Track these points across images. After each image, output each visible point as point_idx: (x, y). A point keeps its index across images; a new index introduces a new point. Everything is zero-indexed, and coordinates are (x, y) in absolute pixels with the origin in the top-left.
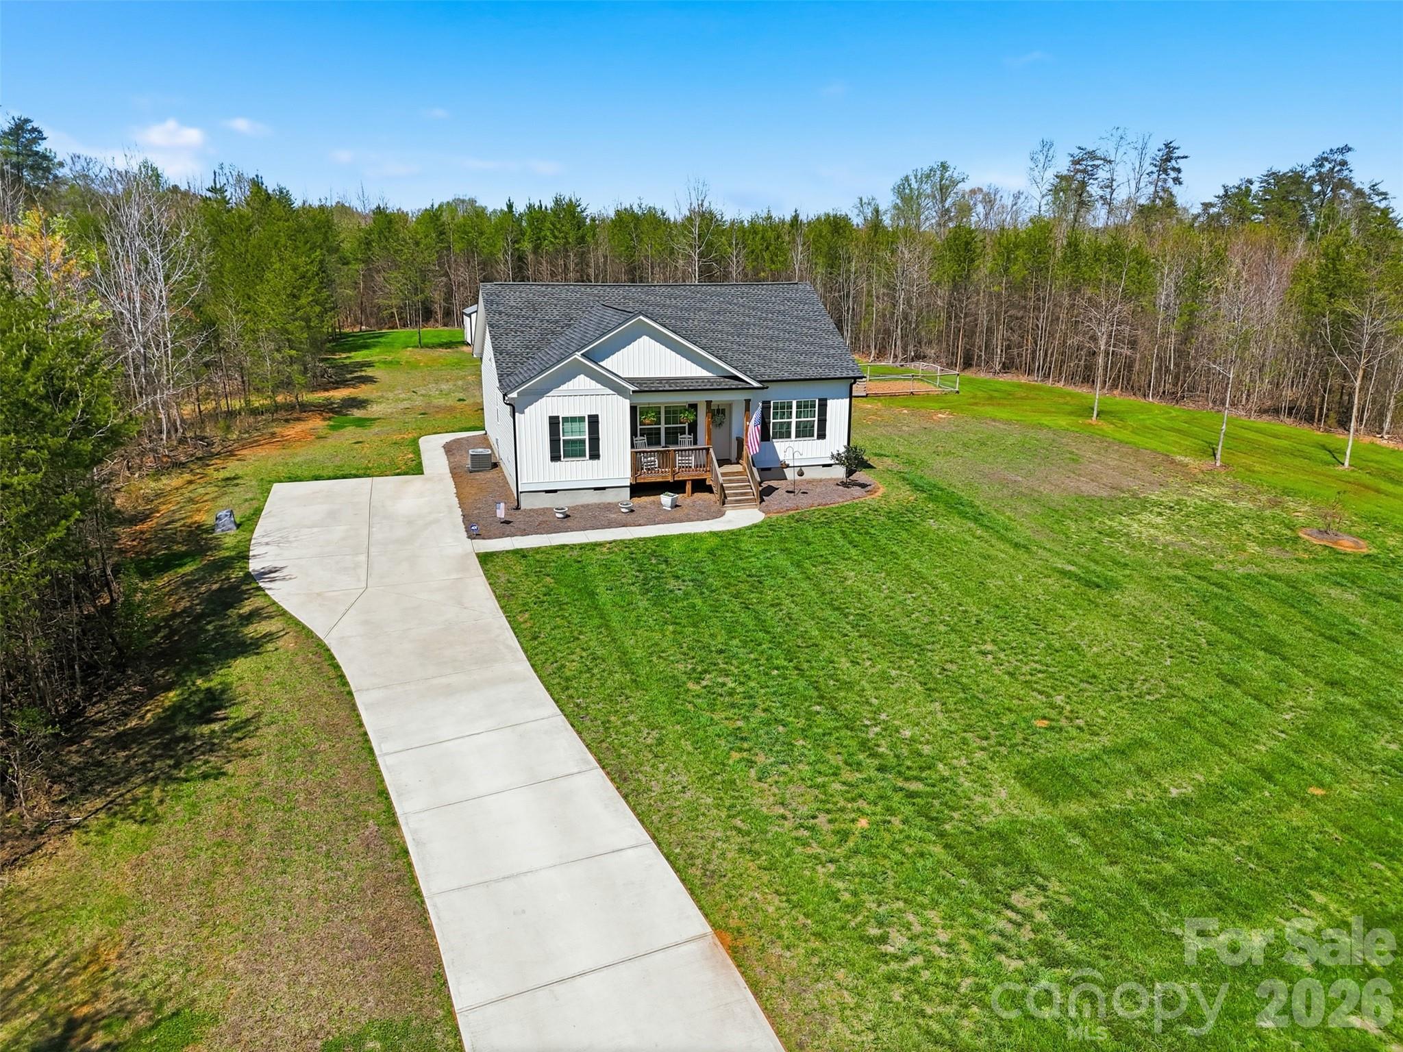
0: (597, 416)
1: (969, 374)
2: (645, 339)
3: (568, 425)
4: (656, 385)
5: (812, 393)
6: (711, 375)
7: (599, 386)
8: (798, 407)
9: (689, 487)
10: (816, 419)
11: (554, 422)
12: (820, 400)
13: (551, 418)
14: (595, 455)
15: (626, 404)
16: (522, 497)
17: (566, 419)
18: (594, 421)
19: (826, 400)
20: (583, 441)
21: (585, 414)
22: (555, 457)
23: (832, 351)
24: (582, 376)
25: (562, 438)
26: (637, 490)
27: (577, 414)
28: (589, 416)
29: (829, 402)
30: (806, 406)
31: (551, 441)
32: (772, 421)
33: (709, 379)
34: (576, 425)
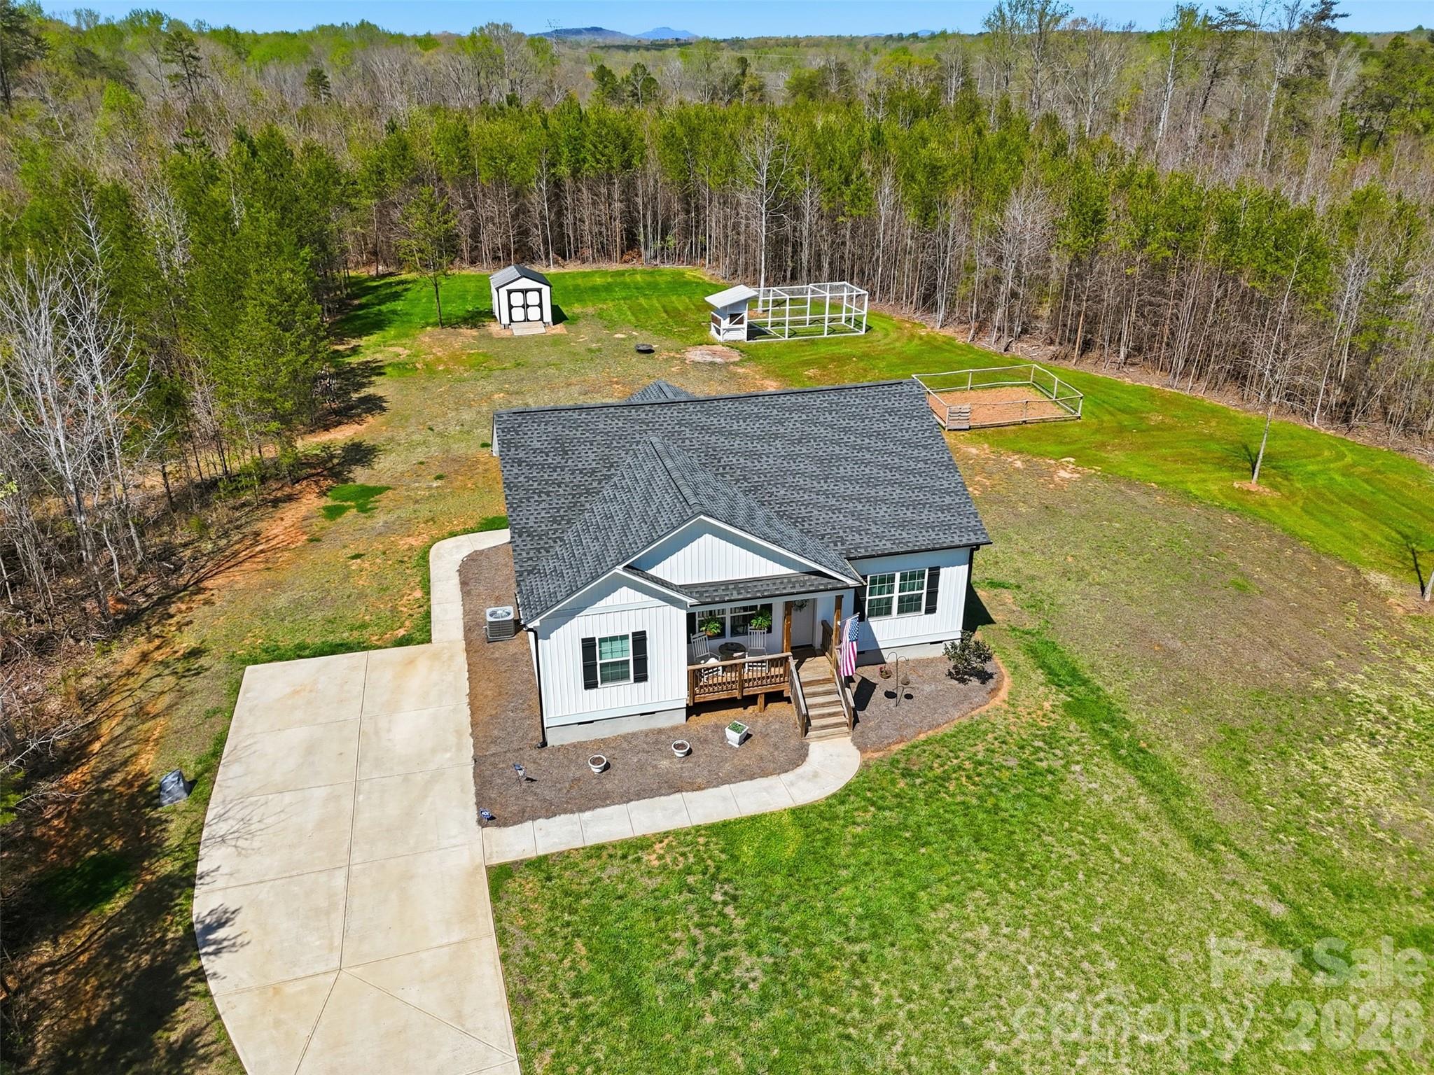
0: (644, 632)
1: (1087, 368)
2: (708, 537)
3: (607, 647)
4: (720, 592)
5: (922, 563)
6: (791, 571)
7: (646, 598)
8: (903, 578)
9: (761, 700)
10: (925, 591)
11: (589, 646)
12: (930, 569)
13: (584, 640)
14: (641, 676)
15: (682, 615)
16: (548, 733)
17: (602, 640)
18: (640, 640)
19: (938, 568)
20: (628, 661)
21: (629, 632)
22: (590, 683)
23: (948, 500)
24: (625, 588)
25: (599, 662)
26: (694, 709)
27: (618, 633)
28: (634, 634)
29: (942, 571)
30: (912, 577)
31: (585, 667)
32: (868, 598)
33: (788, 577)
34: (617, 645)
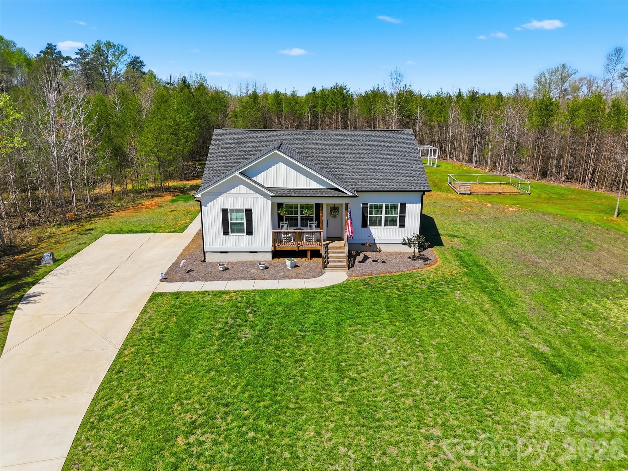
0: (251, 210)
1: (544, 182)
2: (281, 165)
3: (234, 215)
4: (286, 192)
5: (396, 199)
6: (322, 187)
7: (252, 192)
8: (386, 207)
9: (309, 254)
10: (398, 215)
11: (225, 213)
12: (401, 204)
13: (223, 210)
14: (250, 232)
15: (269, 202)
16: (207, 254)
17: (232, 211)
18: (249, 213)
19: (405, 204)
20: (243, 224)
21: (244, 207)
22: (226, 232)
23: (413, 173)
24: (242, 185)
25: (230, 222)
26: (276, 254)
27: (239, 208)
28: (246, 210)
29: (407, 205)
30: (392, 207)
31: (223, 223)
32: (369, 215)
33: (320, 190)
34: (239, 214)
